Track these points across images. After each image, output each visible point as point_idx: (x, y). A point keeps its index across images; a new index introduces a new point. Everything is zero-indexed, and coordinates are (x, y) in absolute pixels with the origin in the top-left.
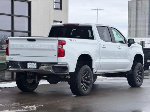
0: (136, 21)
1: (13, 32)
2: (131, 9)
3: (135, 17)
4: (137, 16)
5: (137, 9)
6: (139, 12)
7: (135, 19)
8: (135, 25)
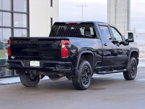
0: (116, 18)
1: (13, 29)
2: (110, 6)
3: (114, 13)
4: (116, 12)
5: (116, 6)
6: (118, 8)
7: (114, 15)
8: (114, 21)
